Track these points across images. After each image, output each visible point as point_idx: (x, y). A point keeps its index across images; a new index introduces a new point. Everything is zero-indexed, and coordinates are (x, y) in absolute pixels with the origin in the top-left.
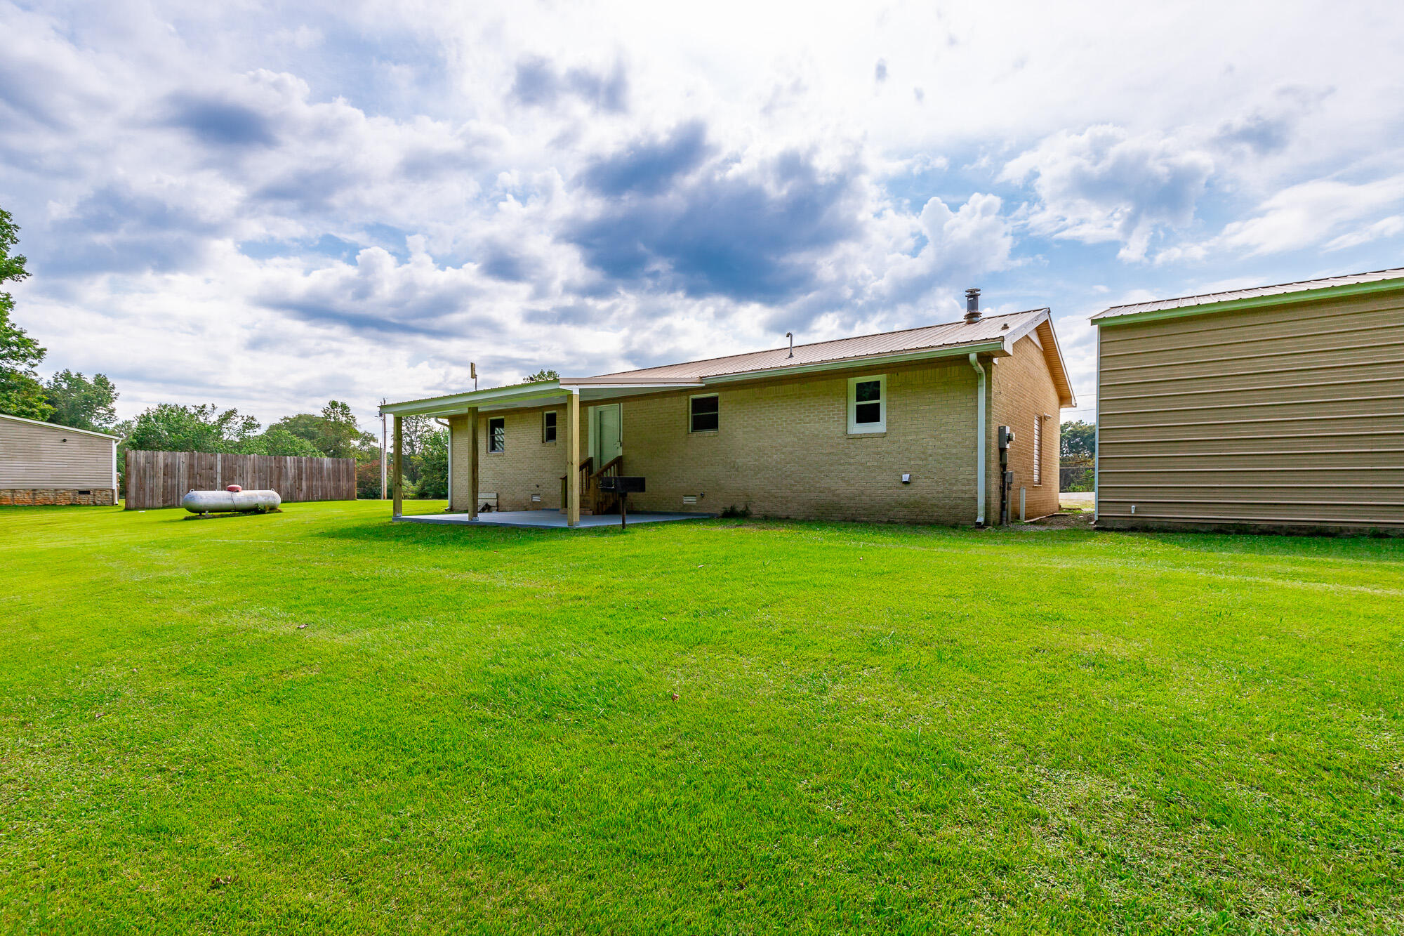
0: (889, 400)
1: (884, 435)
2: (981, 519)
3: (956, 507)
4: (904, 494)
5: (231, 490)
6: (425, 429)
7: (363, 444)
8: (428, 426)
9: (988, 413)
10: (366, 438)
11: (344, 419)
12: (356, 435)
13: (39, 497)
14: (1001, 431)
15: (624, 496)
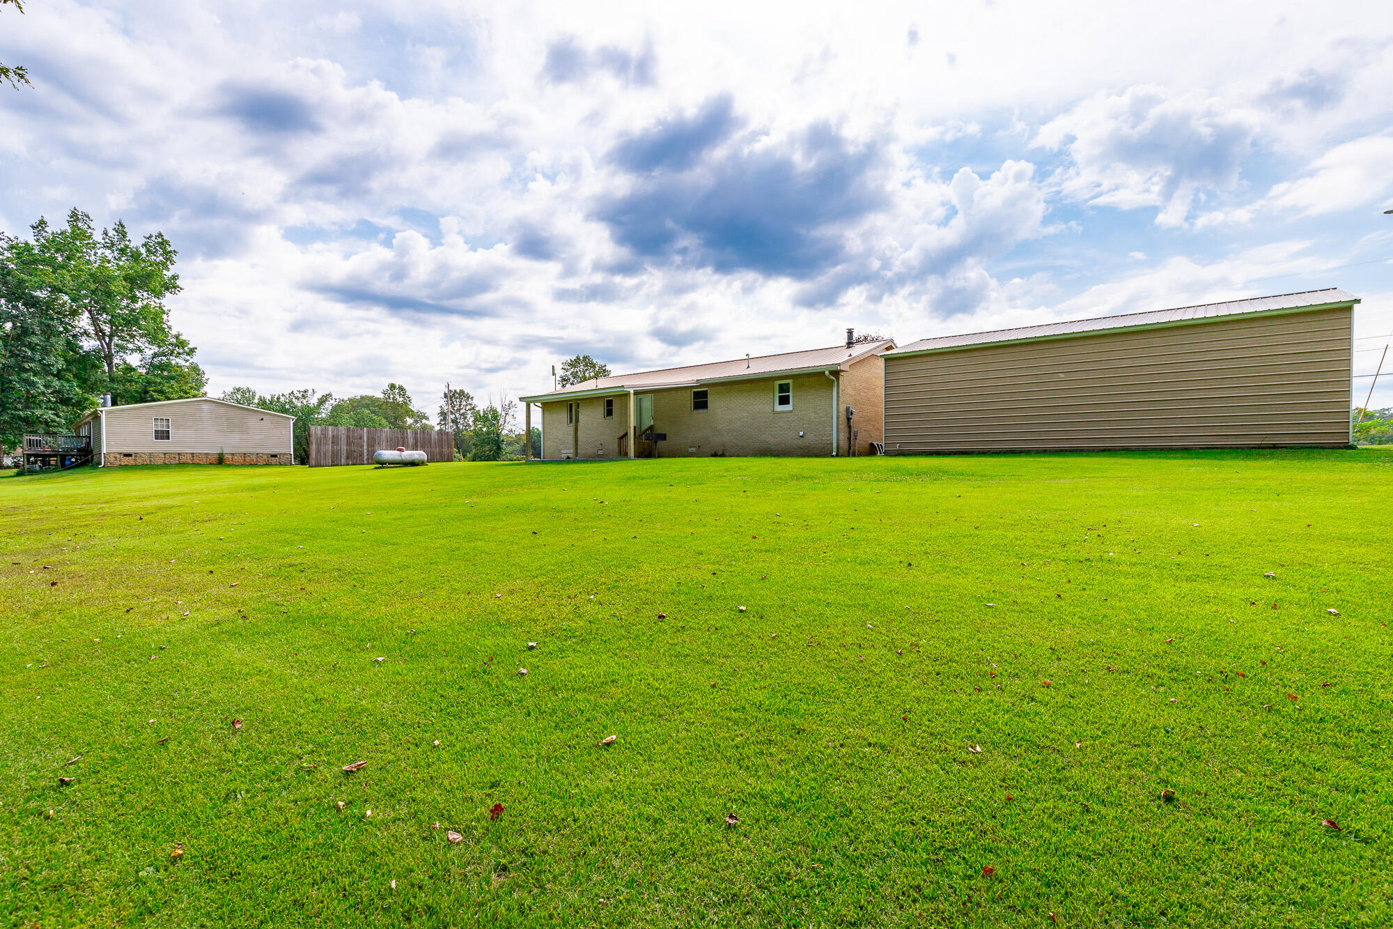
0: (793, 393)
1: (791, 412)
2: (834, 454)
3: (824, 448)
4: (800, 442)
5: (399, 450)
6: (468, 407)
7: (416, 422)
8: (471, 405)
9: (838, 400)
10: (419, 416)
11: (402, 399)
12: (410, 413)
13: (248, 459)
14: (848, 409)
15: (656, 442)
